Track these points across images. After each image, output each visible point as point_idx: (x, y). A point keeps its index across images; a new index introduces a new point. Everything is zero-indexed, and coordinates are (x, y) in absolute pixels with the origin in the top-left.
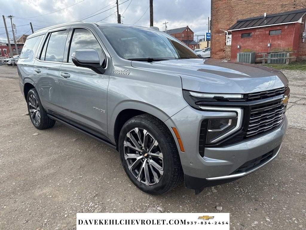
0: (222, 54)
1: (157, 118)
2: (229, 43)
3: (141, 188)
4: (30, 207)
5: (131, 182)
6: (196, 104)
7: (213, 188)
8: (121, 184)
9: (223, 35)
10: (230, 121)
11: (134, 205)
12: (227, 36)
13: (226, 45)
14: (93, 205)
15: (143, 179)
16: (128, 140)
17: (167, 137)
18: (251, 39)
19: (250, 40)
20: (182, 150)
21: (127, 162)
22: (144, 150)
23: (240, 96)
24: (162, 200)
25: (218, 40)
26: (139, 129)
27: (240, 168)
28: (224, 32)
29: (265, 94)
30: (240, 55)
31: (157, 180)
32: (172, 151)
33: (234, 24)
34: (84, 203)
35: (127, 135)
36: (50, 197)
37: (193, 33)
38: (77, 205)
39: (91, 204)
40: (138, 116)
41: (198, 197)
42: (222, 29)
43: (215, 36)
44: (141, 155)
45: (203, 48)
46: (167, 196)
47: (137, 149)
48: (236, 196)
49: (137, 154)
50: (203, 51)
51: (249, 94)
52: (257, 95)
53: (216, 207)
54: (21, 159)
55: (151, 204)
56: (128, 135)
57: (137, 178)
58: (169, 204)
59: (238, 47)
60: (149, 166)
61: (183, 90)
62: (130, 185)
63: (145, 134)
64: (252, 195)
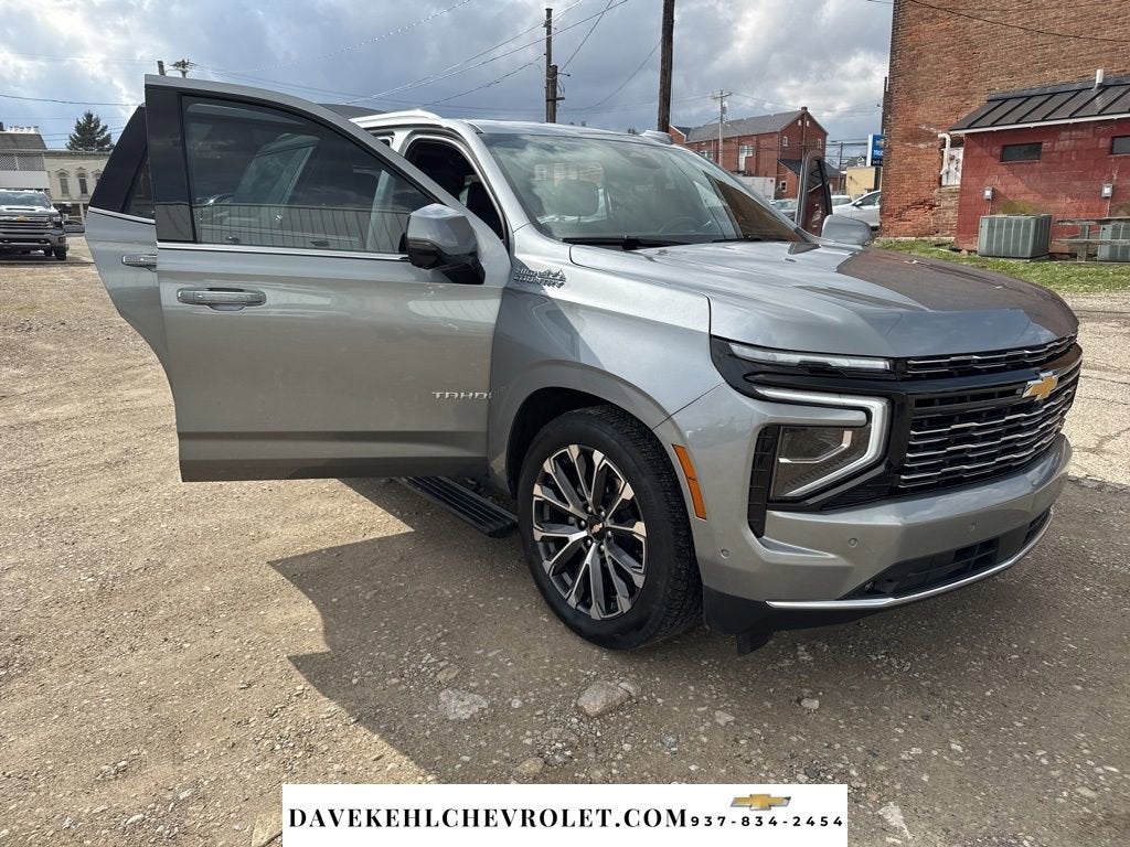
0: (921, 217)
1: (637, 419)
2: (954, 180)
3: (576, 625)
4: (255, 651)
5: (548, 610)
6: (747, 380)
7: (802, 648)
8: (517, 612)
9: (933, 147)
10: (848, 435)
11: (552, 671)
12: (947, 151)
13: (940, 183)
14: (433, 660)
15: (585, 599)
16: (547, 481)
17: (659, 476)
18: (1039, 165)
19: (1033, 171)
20: (702, 514)
21: (541, 545)
22: (592, 513)
23: (881, 365)
24: (636, 665)
25: (911, 168)
26: (580, 449)
27: (875, 581)
28: (934, 137)
29: (968, 362)
30: (991, 227)
31: (624, 604)
32: (674, 517)
33: (975, 106)
34: (408, 653)
35: (545, 465)
36: (311, 630)
37: (825, 134)
38: (387, 658)
39: (426, 658)
40: (580, 410)
41: (749, 669)
42: (929, 124)
43: (899, 149)
44: (582, 529)
45: (861, 193)
46: (654, 657)
47: (571, 509)
48: (870, 676)
49: (573, 525)
50: (854, 205)
51: (909, 358)
52: (939, 365)
53: (799, 701)
54: (225, 525)
55: (604, 673)
56: (548, 467)
57: (566, 597)
58: (658, 679)
59: (988, 193)
60: (603, 561)
61: (711, 336)
62: (545, 620)
63: (597, 464)
64: (925, 679)
